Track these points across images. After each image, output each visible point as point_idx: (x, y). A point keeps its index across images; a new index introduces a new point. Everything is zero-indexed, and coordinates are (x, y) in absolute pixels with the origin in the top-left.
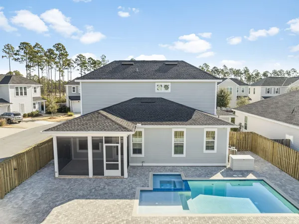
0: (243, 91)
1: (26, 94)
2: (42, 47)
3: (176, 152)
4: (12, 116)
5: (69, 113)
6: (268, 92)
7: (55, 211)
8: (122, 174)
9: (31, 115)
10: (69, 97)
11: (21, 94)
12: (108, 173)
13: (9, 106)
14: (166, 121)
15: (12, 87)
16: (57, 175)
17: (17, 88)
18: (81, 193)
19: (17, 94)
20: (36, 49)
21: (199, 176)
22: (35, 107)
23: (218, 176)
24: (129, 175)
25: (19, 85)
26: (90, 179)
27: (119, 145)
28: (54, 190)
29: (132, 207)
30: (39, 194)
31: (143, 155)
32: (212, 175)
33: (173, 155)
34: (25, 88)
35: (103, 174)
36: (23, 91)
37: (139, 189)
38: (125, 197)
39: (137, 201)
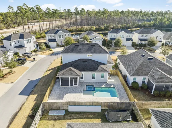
0: (130, 36)
1: (31, 42)
2: (27, 6)
3: (93, 79)
4: (29, 54)
5: (50, 49)
6: (142, 37)
7: (65, 96)
8: (78, 86)
9: (34, 51)
10: (48, 40)
11: (29, 43)
12: (74, 86)
13: (25, 49)
14: (90, 71)
15: (25, 40)
16: (61, 86)
17: (27, 40)
18: (69, 92)
19: (28, 43)
20: (24, 7)
21: (98, 86)
22: (34, 47)
23: (103, 86)
24: (80, 86)
25: (28, 39)
26: (70, 87)
27: (77, 79)
28: (62, 91)
29: (81, 95)
30: (59, 92)
31: (83, 80)
32: (102, 85)
33: (92, 80)
34: (30, 39)
35: (73, 86)
36: (30, 41)
37: (83, 90)
38: (79, 93)
39: (82, 94)
